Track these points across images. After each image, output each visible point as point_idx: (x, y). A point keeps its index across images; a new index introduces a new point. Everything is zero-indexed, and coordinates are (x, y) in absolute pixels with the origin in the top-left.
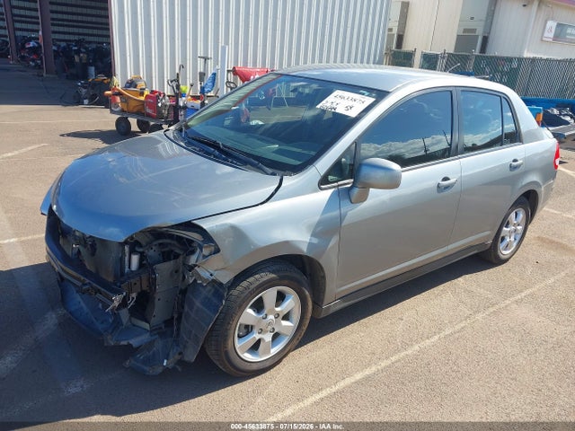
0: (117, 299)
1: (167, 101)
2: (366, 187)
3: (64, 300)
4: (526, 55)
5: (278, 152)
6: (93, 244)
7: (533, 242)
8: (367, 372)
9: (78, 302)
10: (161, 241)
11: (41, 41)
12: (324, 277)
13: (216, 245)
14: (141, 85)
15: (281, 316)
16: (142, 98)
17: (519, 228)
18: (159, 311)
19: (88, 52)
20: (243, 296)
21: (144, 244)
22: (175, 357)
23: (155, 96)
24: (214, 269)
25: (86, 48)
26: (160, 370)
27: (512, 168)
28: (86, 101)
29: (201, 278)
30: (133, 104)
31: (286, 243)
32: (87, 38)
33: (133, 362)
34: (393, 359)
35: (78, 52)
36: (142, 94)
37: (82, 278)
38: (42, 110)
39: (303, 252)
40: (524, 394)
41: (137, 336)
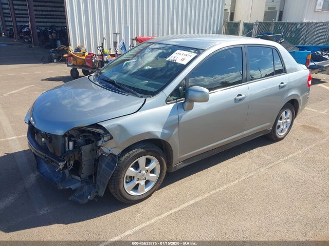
0: (61, 165)
1: (98, 59)
2: (192, 101)
3: (38, 167)
4: (305, 21)
5: (147, 85)
6: (50, 137)
7: (299, 128)
8: (197, 200)
9: (45, 167)
10: (84, 134)
11: (30, 27)
12: (172, 150)
13: (111, 135)
14: (83, 50)
15: (149, 172)
16: (84, 58)
17: (288, 120)
18: (85, 170)
19: (57, 32)
20: (127, 161)
21: (75, 136)
22: (94, 194)
23: (91, 56)
24: (110, 147)
25: (56, 30)
26: (87, 201)
27: (280, 87)
28: (55, 61)
29: (105, 153)
30: (79, 61)
31: (149, 133)
32: (56, 24)
33: (73, 197)
34: (212, 193)
35: (51, 33)
36: (84, 55)
37: (45, 155)
38: (31, 66)
39: (158, 137)
40: (281, 209)
41: (75, 184)
